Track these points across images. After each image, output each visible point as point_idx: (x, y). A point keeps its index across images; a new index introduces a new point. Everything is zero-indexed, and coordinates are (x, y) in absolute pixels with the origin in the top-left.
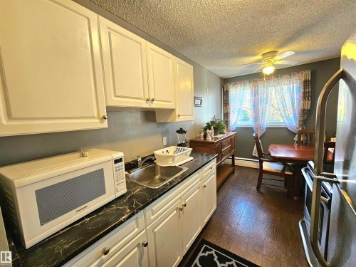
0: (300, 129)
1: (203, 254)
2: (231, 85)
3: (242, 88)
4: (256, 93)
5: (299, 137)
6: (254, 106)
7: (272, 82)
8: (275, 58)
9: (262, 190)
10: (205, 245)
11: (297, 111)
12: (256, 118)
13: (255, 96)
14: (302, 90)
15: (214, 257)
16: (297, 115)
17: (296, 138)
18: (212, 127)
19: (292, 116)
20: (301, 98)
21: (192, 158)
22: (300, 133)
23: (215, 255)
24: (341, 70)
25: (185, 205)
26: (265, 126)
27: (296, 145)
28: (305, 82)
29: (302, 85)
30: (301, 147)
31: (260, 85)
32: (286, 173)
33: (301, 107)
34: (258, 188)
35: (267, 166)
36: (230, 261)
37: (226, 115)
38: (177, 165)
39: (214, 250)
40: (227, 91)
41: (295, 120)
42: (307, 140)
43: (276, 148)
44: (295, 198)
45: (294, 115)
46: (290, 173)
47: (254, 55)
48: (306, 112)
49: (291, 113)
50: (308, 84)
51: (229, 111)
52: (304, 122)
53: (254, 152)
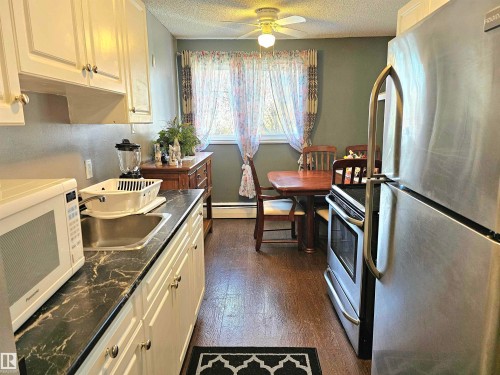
0: (306, 145)
1: (205, 367)
2: (195, 57)
3: (216, 65)
4: (240, 78)
5: (305, 159)
6: (238, 103)
7: (265, 63)
8: (277, 22)
9: (263, 248)
10: (202, 355)
11: (301, 117)
12: (242, 127)
13: (239, 84)
14: (307, 82)
15: (223, 364)
16: (302, 124)
17: (300, 161)
18: (176, 141)
20: (306, 95)
21: (163, 199)
22: (306, 152)
23: (223, 360)
24: (388, 67)
25: (179, 280)
26: (257, 142)
27: (301, 172)
28: (311, 68)
29: (306, 73)
30: (308, 173)
31: (247, 63)
32: (297, 213)
33: (306, 110)
34: (258, 249)
35: (269, 207)
36: (249, 357)
37: (189, 118)
38: (144, 210)
39: (220, 355)
40: (188, 69)
41: (299, 131)
42: (314, 163)
43: (278, 176)
44: (309, 251)
45: (298, 123)
46: (302, 213)
47: (245, 7)
48: (313, 121)
49: (293, 118)
50: (314, 73)
51: (194, 110)
52: (310, 134)
53: (242, 188)
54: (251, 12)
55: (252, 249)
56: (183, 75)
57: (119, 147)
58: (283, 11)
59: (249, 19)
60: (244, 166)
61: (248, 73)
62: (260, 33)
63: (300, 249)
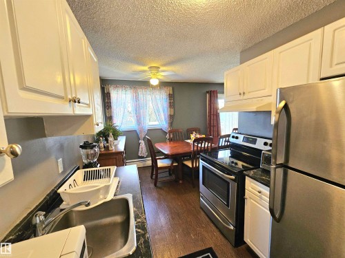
0: (169, 129)
2: (112, 88)
3: (124, 92)
5: (170, 135)
9: (158, 184)
11: (167, 116)
12: (139, 121)
13: (136, 101)
14: (168, 101)
16: (167, 119)
17: (167, 136)
19: (163, 119)
20: (168, 106)
22: (170, 132)
26: (147, 128)
29: (168, 97)
32: (174, 164)
33: (169, 113)
34: (155, 185)
35: (161, 163)
37: (110, 119)
40: (109, 94)
41: (166, 123)
42: (174, 137)
44: (181, 182)
45: (165, 119)
46: (176, 164)
47: (144, 65)
48: (172, 117)
49: (163, 117)
50: (171, 96)
51: (113, 115)
52: (171, 124)
53: (140, 152)
54: (146, 68)
55: (152, 186)
56: (106, 97)
57: (81, 147)
58: (162, 68)
59: (144, 71)
60: (140, 141)
61: (141, 96)
62: (151, 78)
63: (176, 181)
